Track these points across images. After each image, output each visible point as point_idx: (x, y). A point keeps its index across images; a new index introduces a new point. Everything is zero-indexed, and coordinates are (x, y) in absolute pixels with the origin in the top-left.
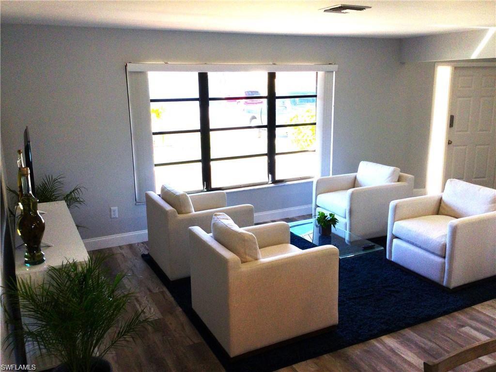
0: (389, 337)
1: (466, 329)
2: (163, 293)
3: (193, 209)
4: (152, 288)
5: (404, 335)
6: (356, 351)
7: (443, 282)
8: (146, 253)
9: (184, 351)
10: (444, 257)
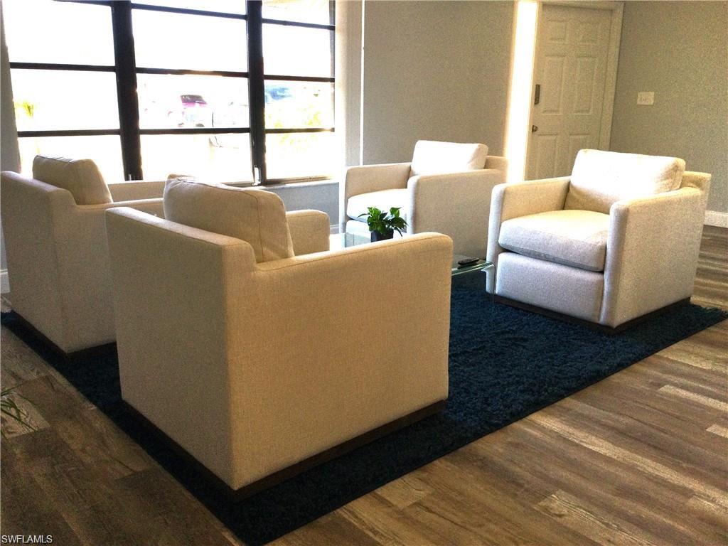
0: (542, 415)
1: (667, 389)
2: (48, 379)
3: (111, 198)
4: (21, 372)
5: (569, 410)
6: (492, 446)
7: (599, 316)
8: (7, 310)
9: (110, 491)
10: (602, 272)
